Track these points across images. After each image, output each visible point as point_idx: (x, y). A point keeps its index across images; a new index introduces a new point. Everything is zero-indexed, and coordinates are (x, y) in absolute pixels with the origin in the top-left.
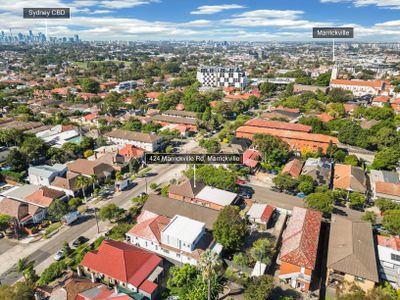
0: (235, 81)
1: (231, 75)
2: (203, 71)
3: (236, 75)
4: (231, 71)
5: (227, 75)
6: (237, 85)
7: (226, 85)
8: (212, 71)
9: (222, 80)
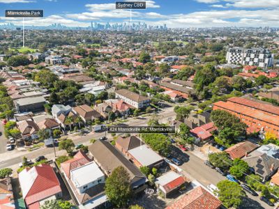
0: (259, 61)
1: (257, 56)
2: (232, 51)
3: (261, 56)
4: (258, 52)
5: (252, 56)
6: (261, 65)
7: (251, 63)
8: (239, 51)
9: (248, 59)
